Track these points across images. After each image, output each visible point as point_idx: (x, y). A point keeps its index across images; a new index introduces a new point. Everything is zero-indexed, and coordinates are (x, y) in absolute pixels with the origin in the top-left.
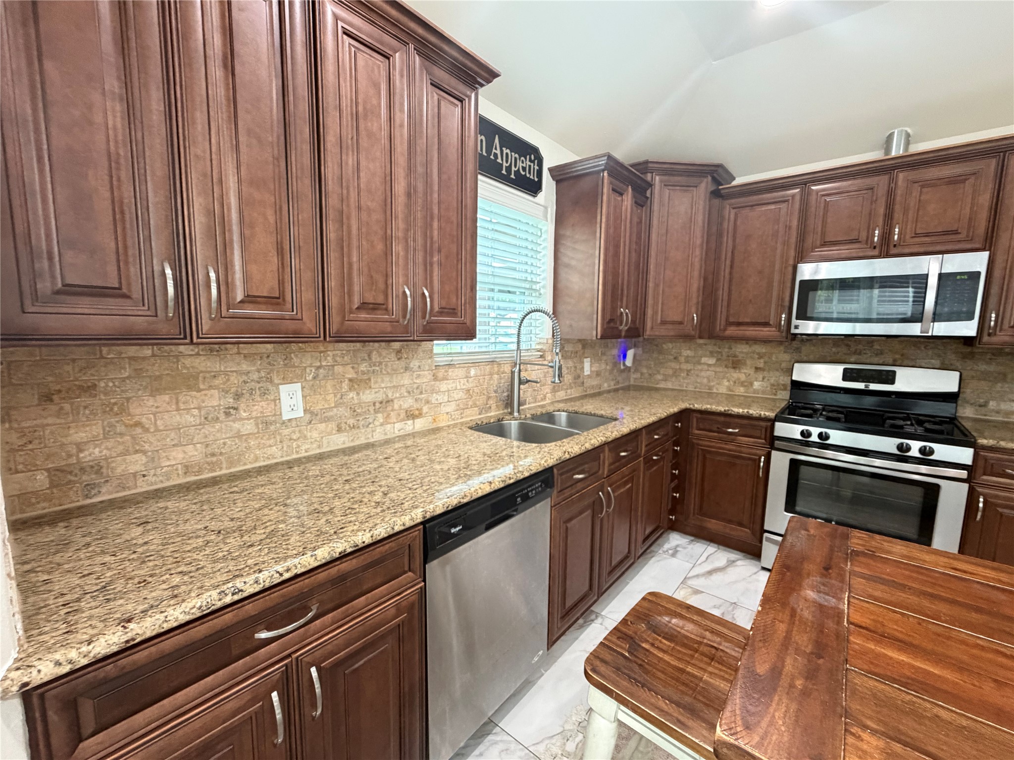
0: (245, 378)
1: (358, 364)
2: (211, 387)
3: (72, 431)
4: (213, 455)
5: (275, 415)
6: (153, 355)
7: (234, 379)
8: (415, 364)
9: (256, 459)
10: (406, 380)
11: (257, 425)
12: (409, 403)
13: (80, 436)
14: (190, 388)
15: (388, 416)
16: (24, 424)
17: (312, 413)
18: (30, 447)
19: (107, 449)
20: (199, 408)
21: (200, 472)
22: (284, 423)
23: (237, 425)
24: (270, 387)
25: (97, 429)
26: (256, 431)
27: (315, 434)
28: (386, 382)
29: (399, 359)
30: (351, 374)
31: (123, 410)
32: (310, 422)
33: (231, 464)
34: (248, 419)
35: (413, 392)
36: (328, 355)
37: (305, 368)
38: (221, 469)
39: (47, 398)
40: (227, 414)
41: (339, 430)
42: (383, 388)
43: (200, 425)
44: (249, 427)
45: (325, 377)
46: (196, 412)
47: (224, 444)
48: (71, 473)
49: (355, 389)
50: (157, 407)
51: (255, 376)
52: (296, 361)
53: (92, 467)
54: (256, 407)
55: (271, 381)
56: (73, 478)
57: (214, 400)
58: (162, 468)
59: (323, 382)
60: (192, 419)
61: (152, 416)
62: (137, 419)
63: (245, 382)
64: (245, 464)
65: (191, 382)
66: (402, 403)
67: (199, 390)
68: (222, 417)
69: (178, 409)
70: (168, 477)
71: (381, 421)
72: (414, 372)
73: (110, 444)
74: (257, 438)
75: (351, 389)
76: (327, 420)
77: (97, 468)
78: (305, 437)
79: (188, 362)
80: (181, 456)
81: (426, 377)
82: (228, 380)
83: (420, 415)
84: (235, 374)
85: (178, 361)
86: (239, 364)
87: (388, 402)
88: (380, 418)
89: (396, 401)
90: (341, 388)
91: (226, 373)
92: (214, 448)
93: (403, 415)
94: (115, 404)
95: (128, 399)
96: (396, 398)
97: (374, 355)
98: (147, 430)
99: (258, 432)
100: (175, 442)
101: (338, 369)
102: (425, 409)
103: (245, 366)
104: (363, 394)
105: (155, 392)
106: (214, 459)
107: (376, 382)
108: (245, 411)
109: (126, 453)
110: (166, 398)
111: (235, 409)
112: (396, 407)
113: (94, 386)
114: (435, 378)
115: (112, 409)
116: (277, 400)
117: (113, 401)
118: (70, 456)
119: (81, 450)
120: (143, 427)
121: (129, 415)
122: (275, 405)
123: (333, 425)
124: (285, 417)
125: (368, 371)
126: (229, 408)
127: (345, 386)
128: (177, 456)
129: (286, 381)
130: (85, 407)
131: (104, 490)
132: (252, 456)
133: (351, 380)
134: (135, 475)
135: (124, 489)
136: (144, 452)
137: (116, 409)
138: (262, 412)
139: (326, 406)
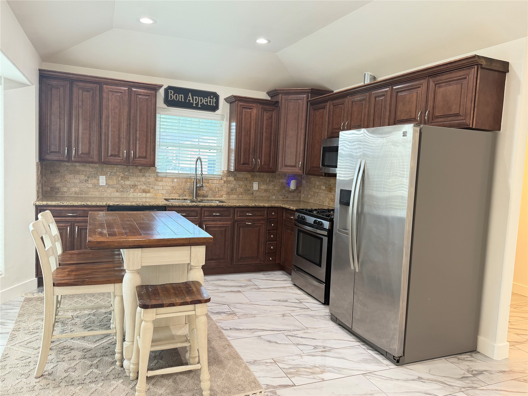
0: (90, 173)
1: (125, 173)
2: (82, 174)
3: (55, 180)
4: (81, 191)
5: (98, 184)
6: (71, 165)
7: (88, 173)
8: (147, 174)
9: (92, 195)
10: (143, 179)
11: (93, 185)
12: (144, 187)
13: (56, 181)
14: (77, 174)
15: (135, 190)
16: (47, 177)
17: (109, 185)
18: (48, 182)
19: (60, 185)
20: (79, 179)
21: (78, 195)
22: (100, 186)
23: (88, 185)
24: (97, 176)
25: (59, 180)
26: (92, 187)
27: (109, 191)
28: (135, 179)
29: (140, 172)
30: (122, 175)
31: (64, 177)
32: (108, 188)
33: (85, 194)
34: (91, 184)
35: (146, 184)
36: (115, 169)
37: (107, 172)
38: (83, 195)
39: (51, 173)
40: (86, 181)
41: (117, 191)
42: (134, 181)
43: (79, 183)
44: (90, 186)
45: (113, 175)
46: (78, 180)
47: (84, 189)
48: (54, 189)
49: (123, 180)
50: (70, 177)
51: (93, 173)
52: (104, 170)
53: (57, 188)
54: (93, 181)
55: (97, 175)
56: (54, 190)
57: (83, 177)
58: (70, 192)
59: (112, 177)
60: (77, 181)
61: (69, 179)
62: (66, 179)
63: (90, 174)
64: (89, 195)
65: (78, 172)
66: (141, 187)
67: (80, 175)
68: (84, 182)
69: (75, 179)
70: (71, 194)
71: (133, 191)
72: (146, 177)
73: (61, 184)
74: (92, 189)
75: (122, 180)
76: (114, 188)
77: (58, 189)
78: (106, 192)
79: (78, 167)
80: (74, 190)
81: (152, 179)
82: (86, 173)
83: (149, 192)
84: (88, 172)
85: (75, 167)
86: (89, 169)
87: (136, 185)
88: (132, 190)
89: (138, 186)
90: (118, 179)
91: (86, 171)
92: (82, 189)
93: (141, 191)
94: (63, 175)
95: (65, 175)
96: (139, 185)
97: (131, 170)
98: (68, 182)
99: (93, 188)
100: (73, 186)
101: (118, 173)
102: (151, 190)
103: (91, 170)
104: (126, 181)
105: (70, 174)
106: (82, 192)
107: (131, 179)
108: (90, 182)
109: (63, 187)
110: (72, 175)
111: (87, 180)
112: (139, 188)
113: (59, 171)
114: (156, 180)
115: (62, 176)
116: (98, 180)
117: (62, 175)
118: (54, 185)
119: (56, 184)
120: (67, 181)
121: (65, 178)
122: (98, 181)
123: (115, 190)
124: (100, 184)
125: (128, 175)
126: (86, 180)
127: (120, 178)
128: (73, 190)
129: (102, 175)
130: (57, 175)
131: (59, 194)
132: (91, 193)
133: (121, 177)
134: (65, 192)
135: (62, 195)
136: (67, 187)
137: (63, 176)
138: (94, 182)
139: (113, 184)
